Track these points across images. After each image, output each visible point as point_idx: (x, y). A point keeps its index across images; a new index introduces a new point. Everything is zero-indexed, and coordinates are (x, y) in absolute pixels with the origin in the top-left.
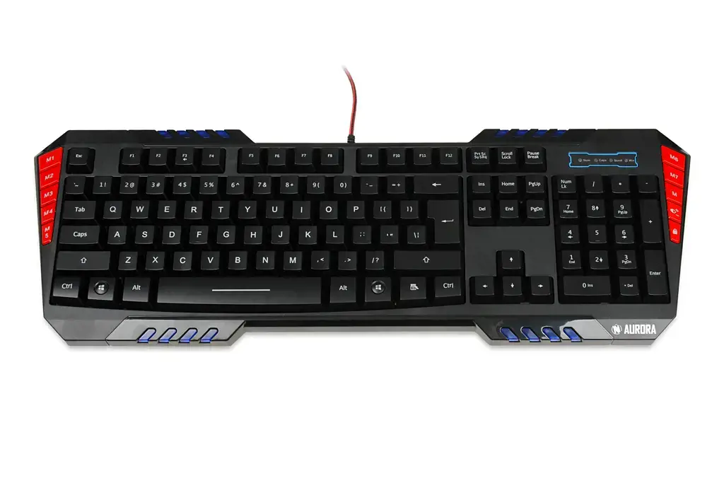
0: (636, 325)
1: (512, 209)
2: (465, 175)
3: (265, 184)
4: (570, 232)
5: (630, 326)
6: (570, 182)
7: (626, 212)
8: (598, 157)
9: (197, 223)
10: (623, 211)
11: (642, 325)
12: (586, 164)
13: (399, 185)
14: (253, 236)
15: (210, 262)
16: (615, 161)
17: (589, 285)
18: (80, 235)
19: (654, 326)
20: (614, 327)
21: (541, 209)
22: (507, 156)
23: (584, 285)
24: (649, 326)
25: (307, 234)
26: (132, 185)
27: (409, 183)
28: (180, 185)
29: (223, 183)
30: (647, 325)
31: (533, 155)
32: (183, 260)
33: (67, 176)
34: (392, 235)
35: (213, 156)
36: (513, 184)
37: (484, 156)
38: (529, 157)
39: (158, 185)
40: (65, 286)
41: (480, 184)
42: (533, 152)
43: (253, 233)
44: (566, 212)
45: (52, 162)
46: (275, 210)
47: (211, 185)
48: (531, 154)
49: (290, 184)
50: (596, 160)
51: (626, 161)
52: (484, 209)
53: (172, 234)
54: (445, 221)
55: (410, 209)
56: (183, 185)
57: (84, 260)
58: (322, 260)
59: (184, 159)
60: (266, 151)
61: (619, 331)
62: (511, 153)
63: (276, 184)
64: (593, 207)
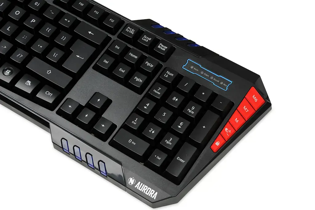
0: (146, 186)
1: (123, 71)
2: (114, 38)
4: (148, 105)
5: (142, 184)
6: (172, 75)
7: (193, 113)
8: (205, 71)
10: (191, 111)
11: (149, 188)
12: (195, 71)
13: (69, 21)
16: (214, 79)
17: (133, 143)
19: (156, 193)
20: (131, 179)
21: (141, 81)
22: (146, 39)
23: (130, 141)
24: (154, 191)
27: (76, 23)
30: (152, 190)
31: (162, 47)
34: (41, 47)
36: (136, 57)
37: (132, 32)
38: (159, 47)
41: (116, 47)
42: (164, 45)
44: (155, 91)
48: (162, 46)
50: (202, 73)
51: (222, 83)
52: (106, 62)
54: (78, 56)
55: (64, 38)
61: (132, 183)
62: (150, 39)
64: (174, 98)
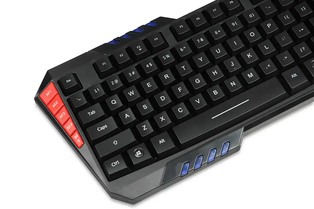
3: (201, 39)
9: (174, 83)
14: (215, 73)
15: (199, 103)
18: (102, 128)
25: (249, 56)
26: (116, 81)
28: (148, 66)
29: (174, 52)
32: (180, 110)
33: (67, 97)
35: (157, 39)
39: (133, 73)
40: (114, 164)
43: (214, 72)
45: (50, 94)
46: (218, 51)
47: (168, 56)
49: (218, 32)
53: (163, 98)
56: (149, 65)
57: (115, 143)
58: (269, 67)
59: (140, 50)
60: (188, 19)
63: (208, 36)
